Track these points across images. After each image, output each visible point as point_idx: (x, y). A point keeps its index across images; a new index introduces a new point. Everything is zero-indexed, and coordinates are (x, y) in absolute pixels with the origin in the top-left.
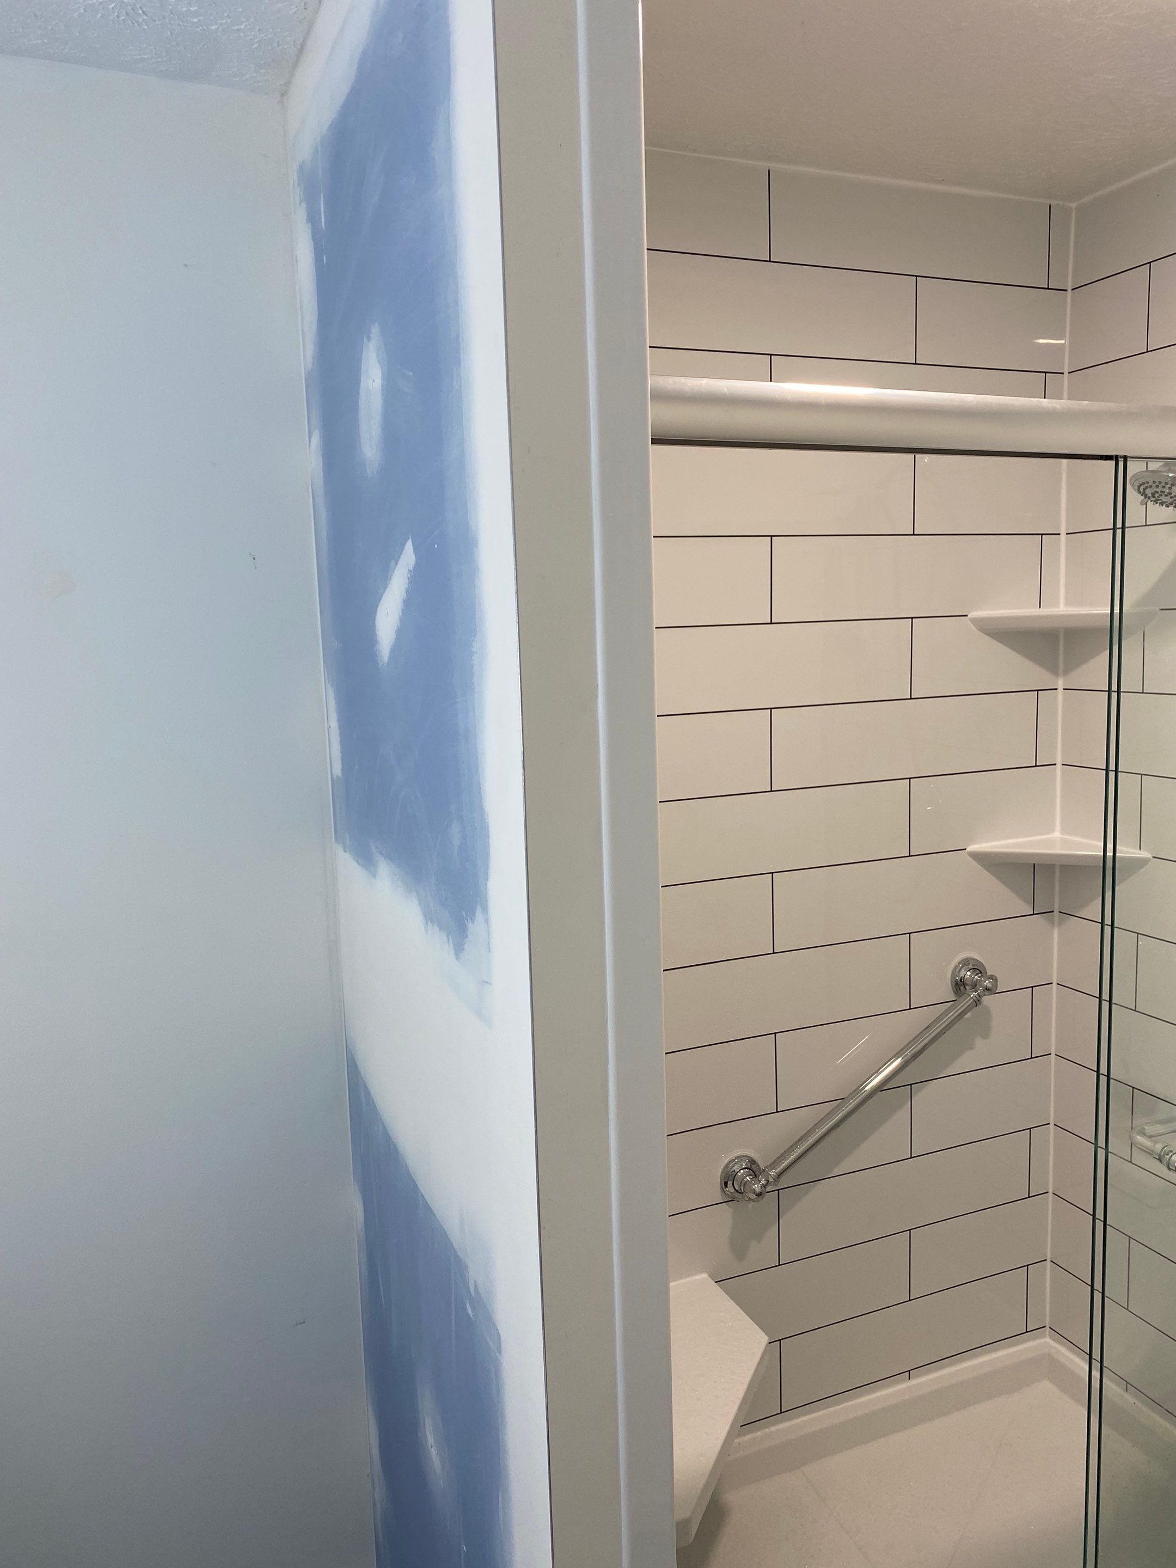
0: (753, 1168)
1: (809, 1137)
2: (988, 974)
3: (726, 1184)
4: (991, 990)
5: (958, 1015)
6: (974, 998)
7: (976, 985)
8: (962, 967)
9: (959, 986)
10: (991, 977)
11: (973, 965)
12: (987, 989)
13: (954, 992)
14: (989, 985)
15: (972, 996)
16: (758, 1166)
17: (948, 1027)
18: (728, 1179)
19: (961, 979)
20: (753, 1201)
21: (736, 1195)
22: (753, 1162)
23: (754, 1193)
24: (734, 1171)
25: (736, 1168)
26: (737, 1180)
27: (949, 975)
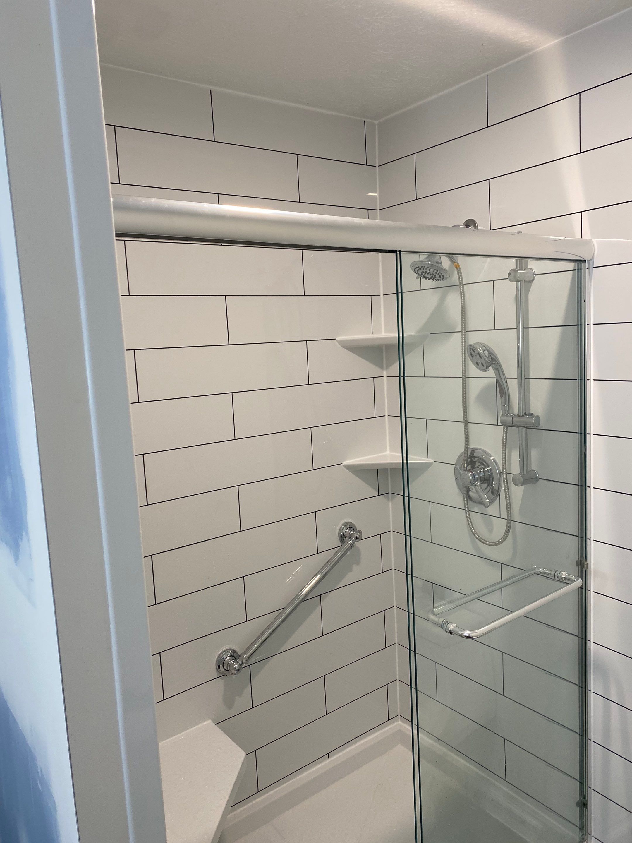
0: (235, 655)
1: (265, 633)
2: (357, 530)
3: (219, 666)
4: (359, 539)
5: (343, 554)
6: (351, 544)
7: (351, 537)
8: (344, 527)
9: (343, 537)
10: (359, 531)
11: (349, 526)
12: (357, 538)
13: (340, 541)
14: (358, 536)
15: (349, 543)
16: (237, 654)
17: (337, 562)
18: (220, 663)
19: (343, 534)
20: (235, 675)
21: (226, 672)
22: (234, 651)
23: (235, 670)
24: (223, 658)
25: (225, 656)
26: (225, 664)
27: (337, 532)
